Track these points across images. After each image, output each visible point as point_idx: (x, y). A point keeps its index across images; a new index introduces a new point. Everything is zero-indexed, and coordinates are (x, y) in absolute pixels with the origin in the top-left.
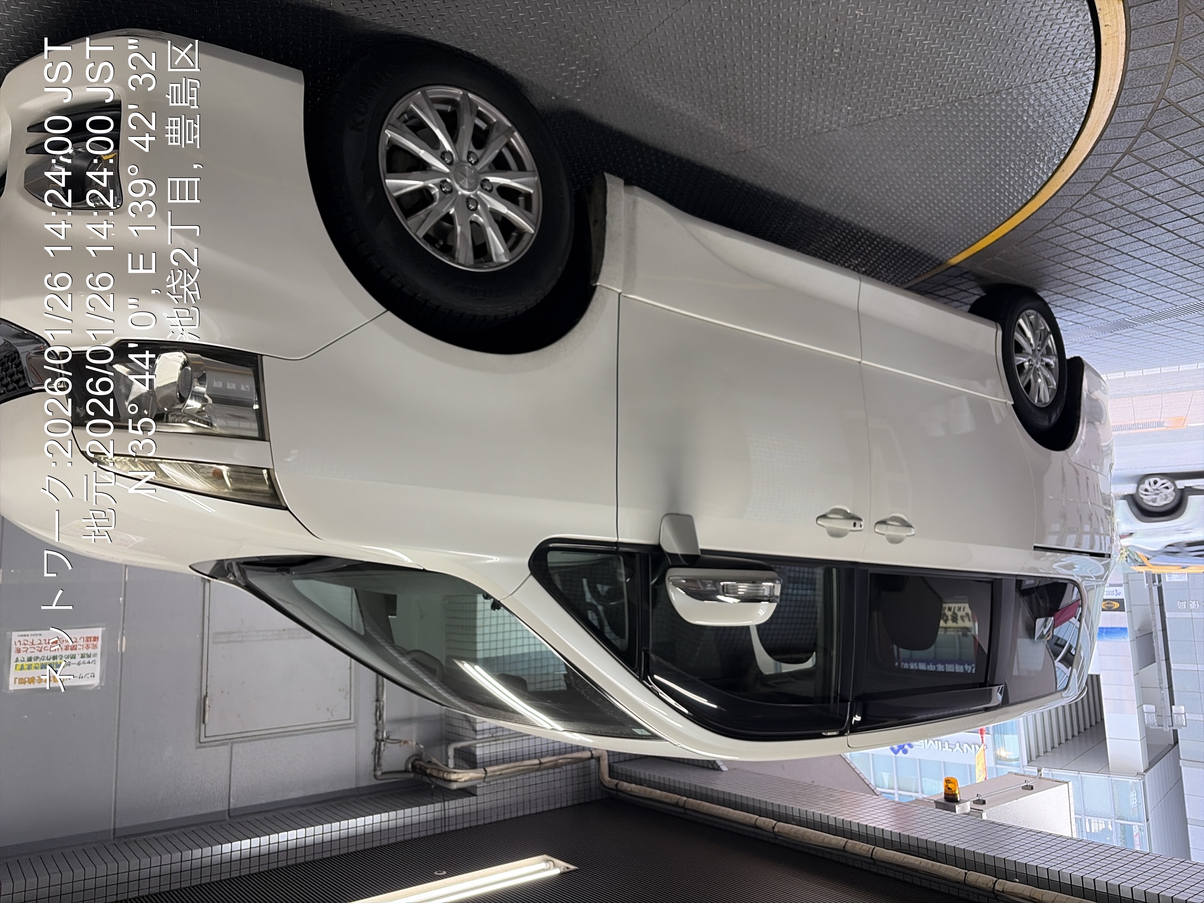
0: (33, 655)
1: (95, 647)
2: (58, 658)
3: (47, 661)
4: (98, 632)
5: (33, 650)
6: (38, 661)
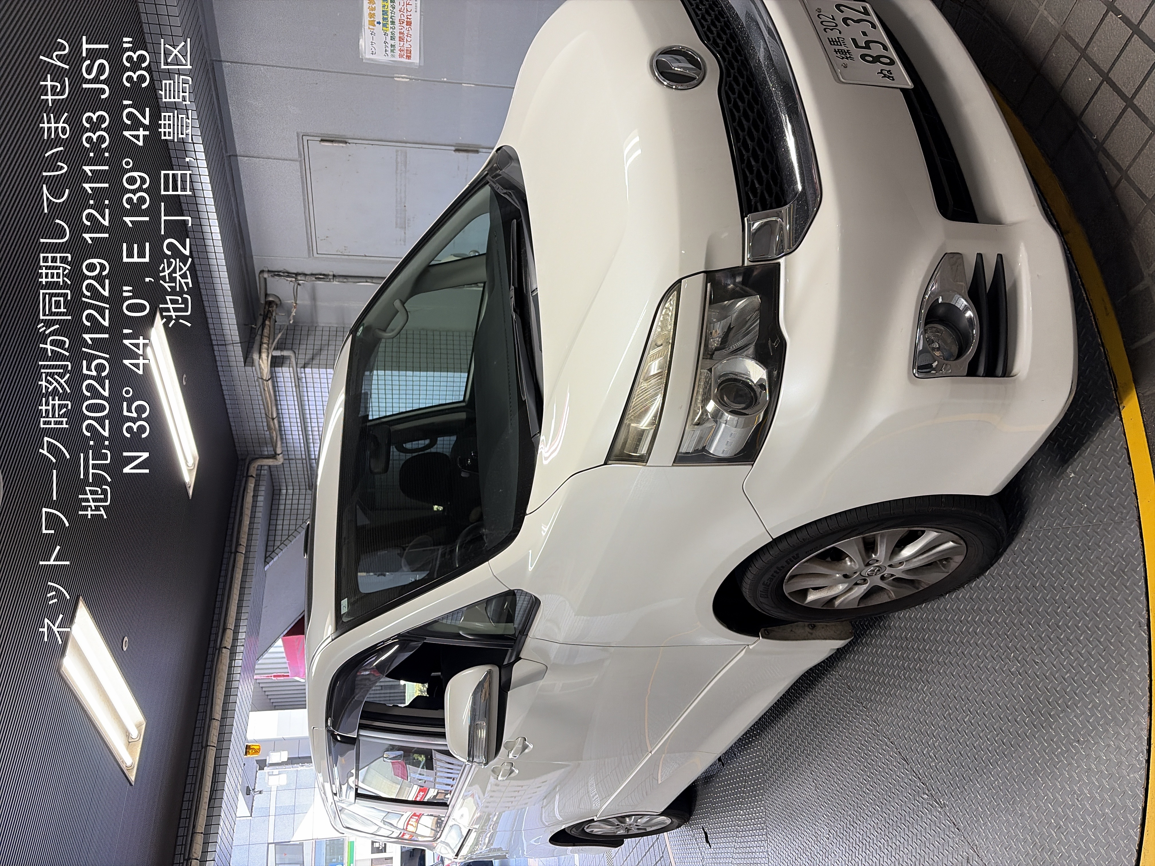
0: (396, 4)
1: (401, 56)
2: (392, 26)
3: (390, 15)
4: (415, 59)
5: (402, 4)
6: (390, 9)
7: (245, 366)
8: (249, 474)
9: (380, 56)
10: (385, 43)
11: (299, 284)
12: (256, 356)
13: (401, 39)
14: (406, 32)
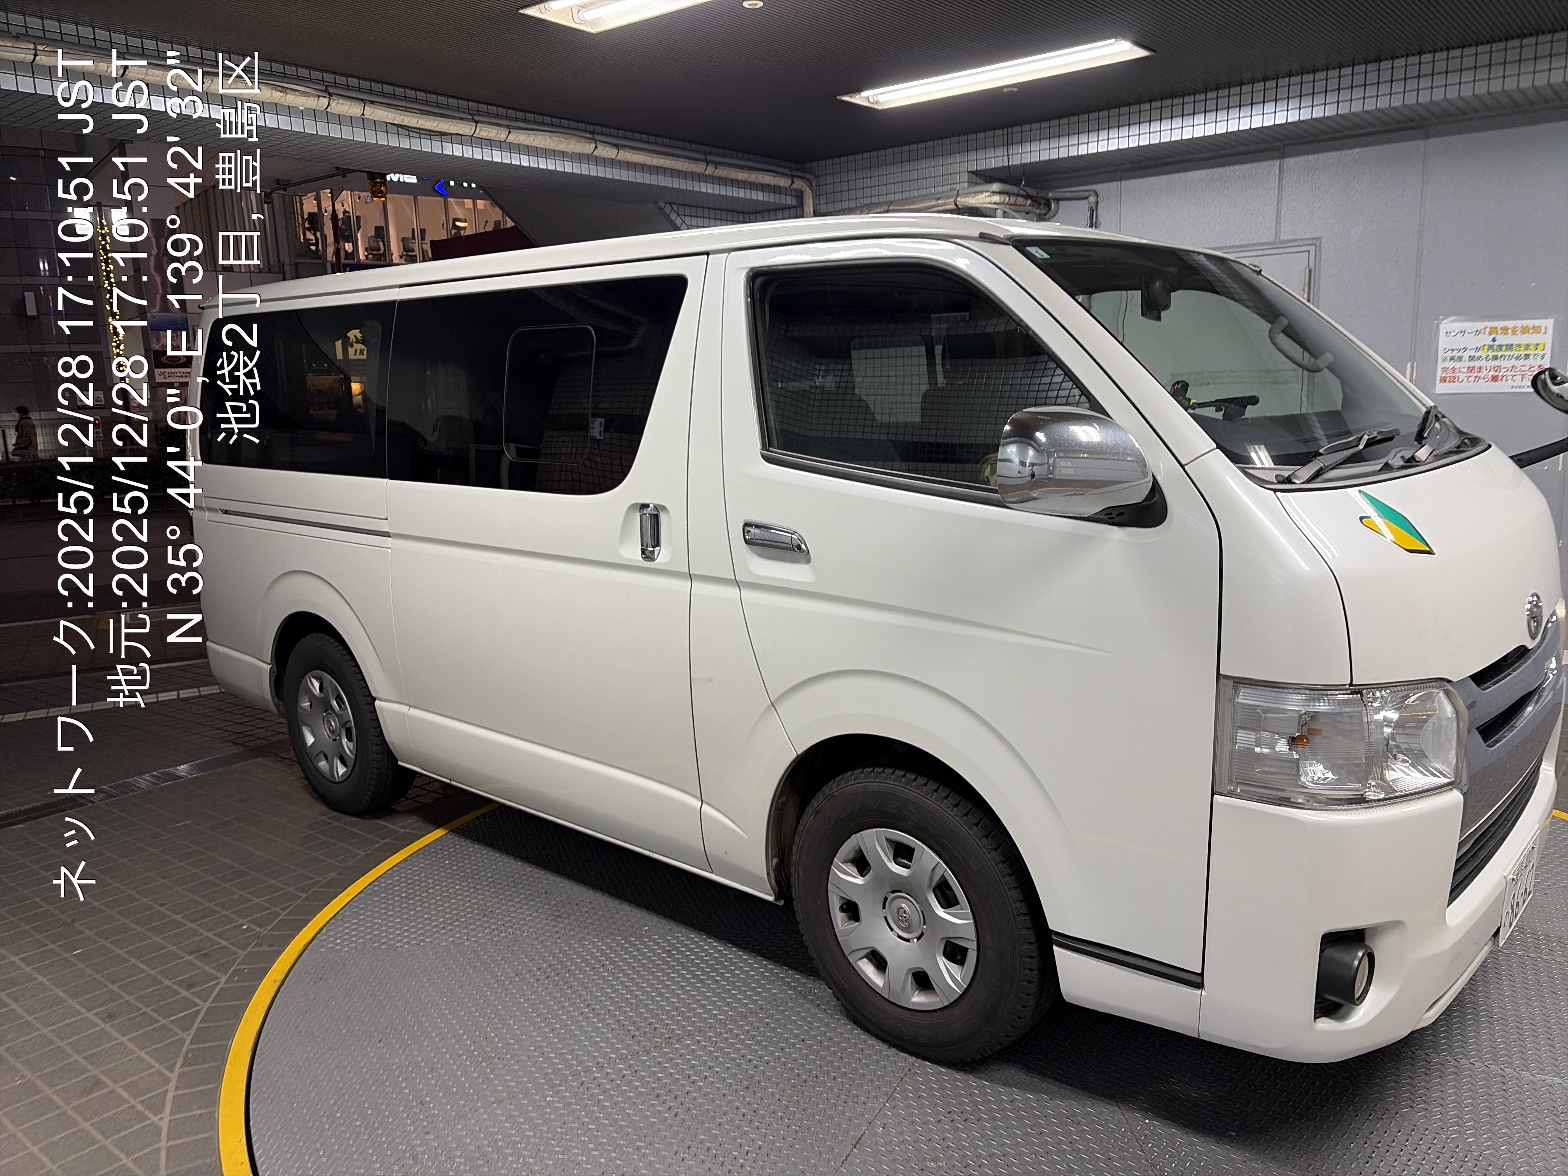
1: (1445, 370)
2: (1490, 357)
3: (1507, 353)
4: (1441, 388)
5: (1523, 369)
6: (1516, 353)
7: (969, 172)
8: (795, 179)
9: (1444, 342)
10: (1465, 349)
13: (1471, 369)
14: (1482, 375)
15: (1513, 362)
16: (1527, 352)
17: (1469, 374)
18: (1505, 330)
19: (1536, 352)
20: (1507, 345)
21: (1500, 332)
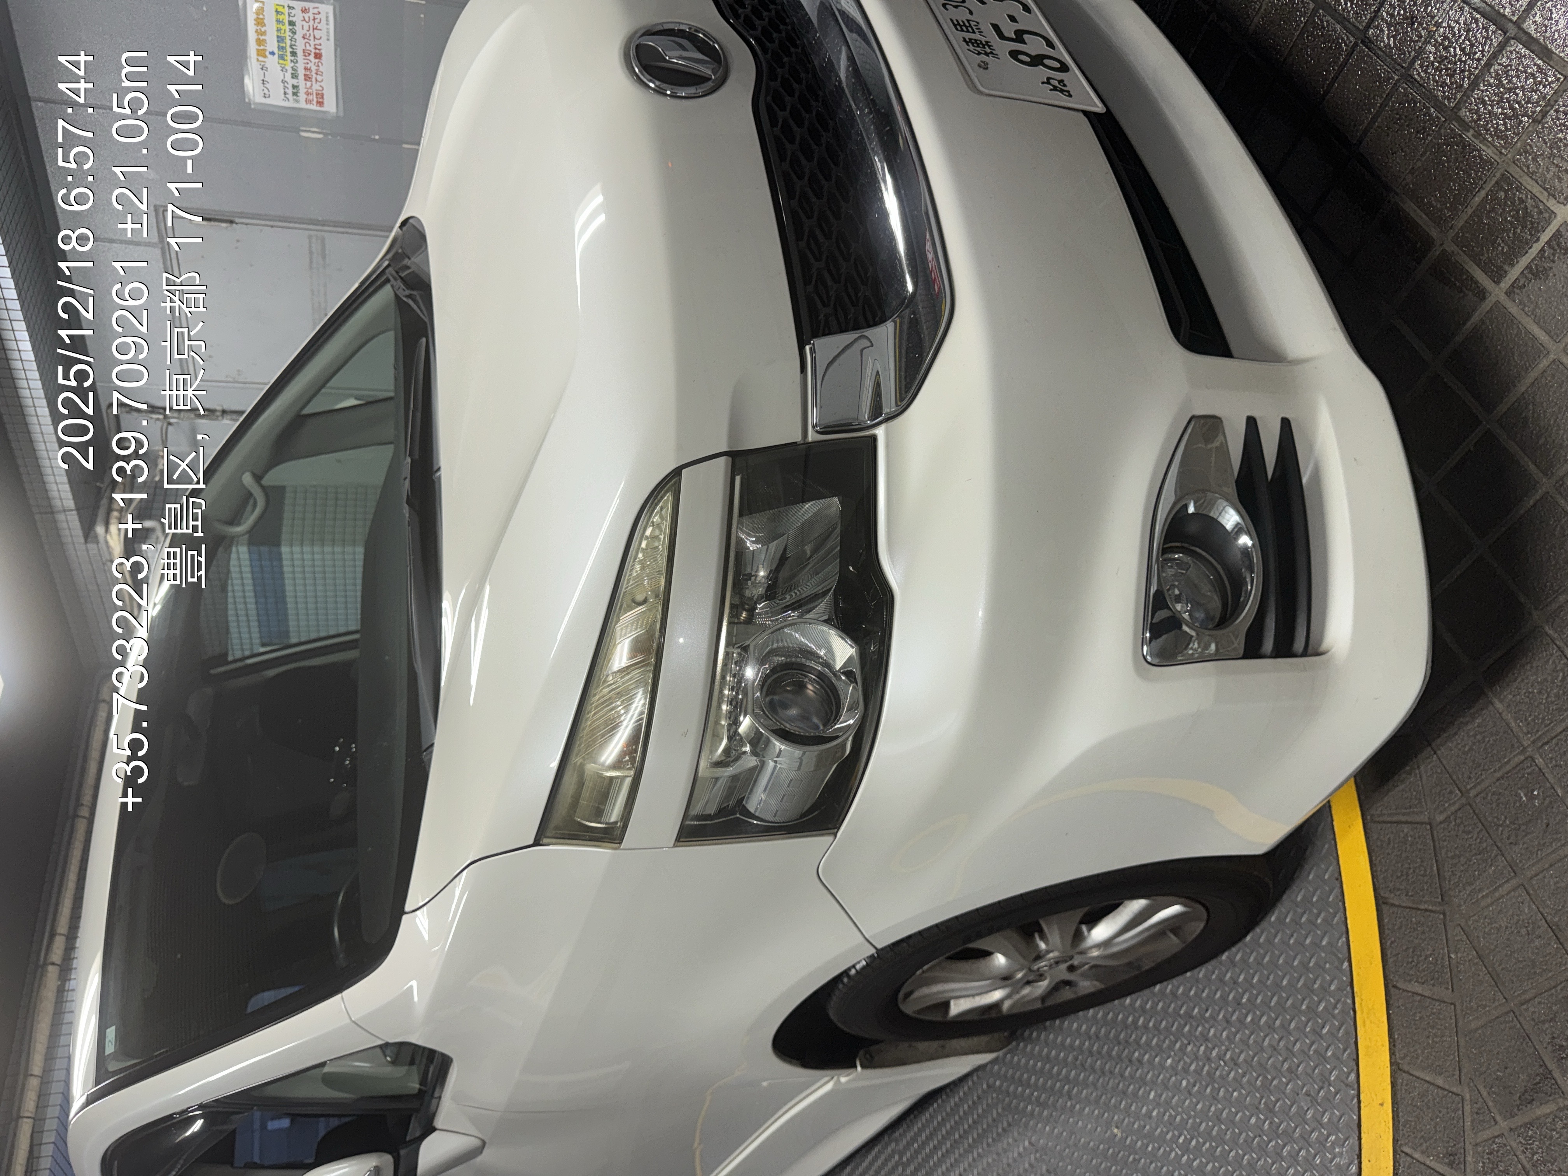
0: (298, 28)
1: (308, 101)
2: (293, 58)
3: (288, 43)
4: (331, 106)
5: (306, 28)
6: (288, 34)
7: (86, 542)
9: (277, 100)
10: (283, 82)
11: (170, 424)
12: (100, 529)
13: (307, 78)
14: (314, 68)
15: (298, 36)
16: (287, 23)
17: (314, 80)
18: (259, 42)
19: (287, 15)
20: (278, 41)
21: (262, 47)
